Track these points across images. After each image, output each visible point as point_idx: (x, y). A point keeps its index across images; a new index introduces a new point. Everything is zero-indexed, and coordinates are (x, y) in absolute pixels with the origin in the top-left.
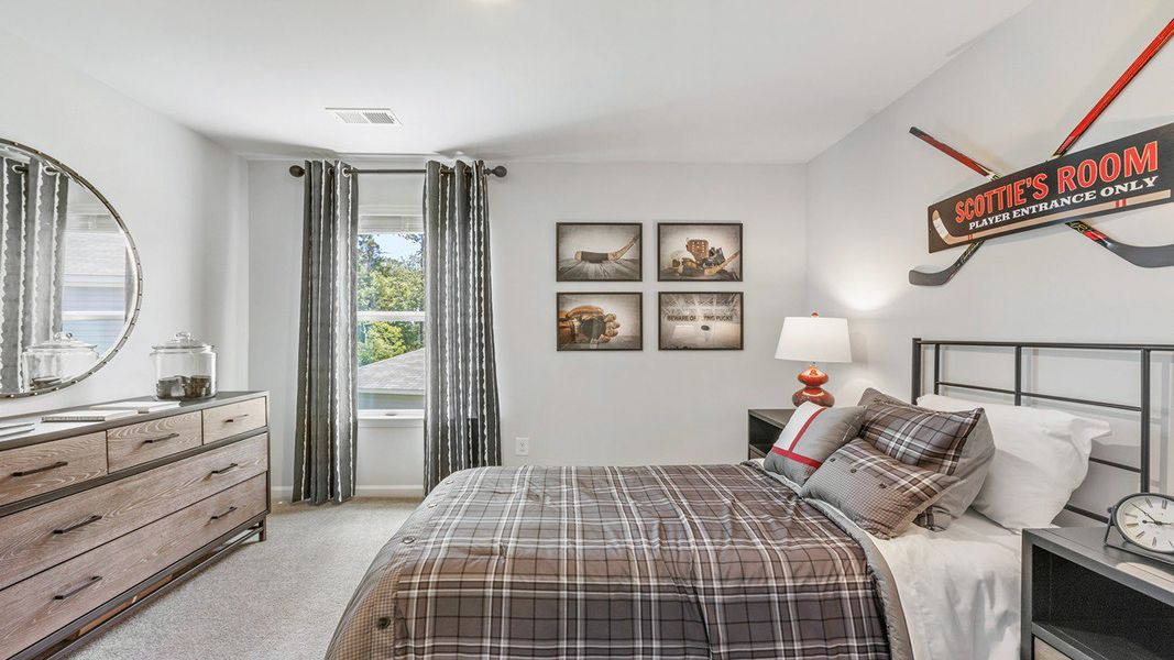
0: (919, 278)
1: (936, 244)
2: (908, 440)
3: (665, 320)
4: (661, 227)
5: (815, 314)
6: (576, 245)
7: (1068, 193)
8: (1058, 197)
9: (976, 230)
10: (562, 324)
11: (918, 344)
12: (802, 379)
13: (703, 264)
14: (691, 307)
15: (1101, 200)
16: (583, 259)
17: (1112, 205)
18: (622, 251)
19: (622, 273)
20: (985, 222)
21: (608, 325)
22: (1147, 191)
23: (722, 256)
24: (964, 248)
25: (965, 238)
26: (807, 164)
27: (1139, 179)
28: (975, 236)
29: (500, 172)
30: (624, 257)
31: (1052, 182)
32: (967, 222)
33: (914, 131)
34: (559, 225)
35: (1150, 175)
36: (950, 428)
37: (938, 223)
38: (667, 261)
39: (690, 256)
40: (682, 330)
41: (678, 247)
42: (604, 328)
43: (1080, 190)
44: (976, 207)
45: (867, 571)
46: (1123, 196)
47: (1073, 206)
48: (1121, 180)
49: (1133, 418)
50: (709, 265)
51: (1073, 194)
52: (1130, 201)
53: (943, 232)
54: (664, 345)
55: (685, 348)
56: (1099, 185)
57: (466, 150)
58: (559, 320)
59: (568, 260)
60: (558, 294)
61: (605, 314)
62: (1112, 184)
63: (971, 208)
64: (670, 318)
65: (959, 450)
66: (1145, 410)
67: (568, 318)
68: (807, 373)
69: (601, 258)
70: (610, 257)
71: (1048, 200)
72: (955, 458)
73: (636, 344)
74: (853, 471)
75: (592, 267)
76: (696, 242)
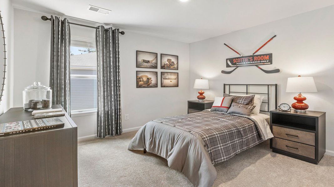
0: (223, 72)
1: (228, 66)
2: (243, 101)
3: (162, 79)
4: (162, 55)
5: (202, 79)
6: (142, 57)
7: (256, 61)
8: (254, 61)
9: (238, 65)
10: (138, 80)
11: (225, 85)
12: (199, 93)
13: (170, 66)
14: (168, 76)
15: (261, 63)
16: (143, 62)
17: (262, 64)
18: (153, 60)
19: (153, 66)
20: (240, 63)
21: (149, 80)
22: (267, 62)
23: (174, 63)
24: (235, 68)
25: (236, 66)
26: (190, 44)
27: (266, 60)
28: (238, 66)
29: (123, 33)
30: (153, 62)
31: (253, 58)
32: (236, 63)
33: (225, 44)
34: (137, 51)
35: (268, 60)
36: (250, 98)
37: (229, 62)
38: (163, 65)
39: (168, 63)
40: (166, 82)
41: (165, 61)
42: (149, 81)
43: (258, 61)
44: (238, 61)
45: (253, 121)
46: (264, 62)
47: (257, 63)
48: (264, 60)
49: (266, 95)
50: (172, 65)
51: (257, 61)
52: (265, 63)
53: (230, 64)
54: (162, 86)
55: (167, 87)
56: (261, 60)
57: (114, 25)
58: (137, 79)
59: (140, 62)
60: (137, 71)
61: (149, 77)
62: (262, 61)
63: (237, 61)
64: (164, 79)
65: (251, 102)
66: (268, 94)
67: (140, 78)
68: (200, 92)
69: (148, 62)
70: (150, 62)
71: (252, 61)
72: (251, 103)
73: (156, 86)
74: (239, 107)
75: (145, 64)
76: (169, 59)
